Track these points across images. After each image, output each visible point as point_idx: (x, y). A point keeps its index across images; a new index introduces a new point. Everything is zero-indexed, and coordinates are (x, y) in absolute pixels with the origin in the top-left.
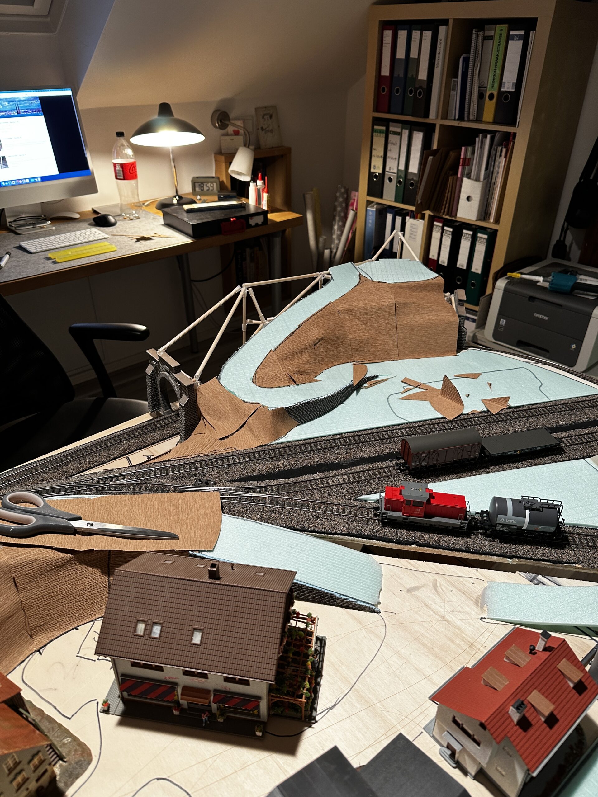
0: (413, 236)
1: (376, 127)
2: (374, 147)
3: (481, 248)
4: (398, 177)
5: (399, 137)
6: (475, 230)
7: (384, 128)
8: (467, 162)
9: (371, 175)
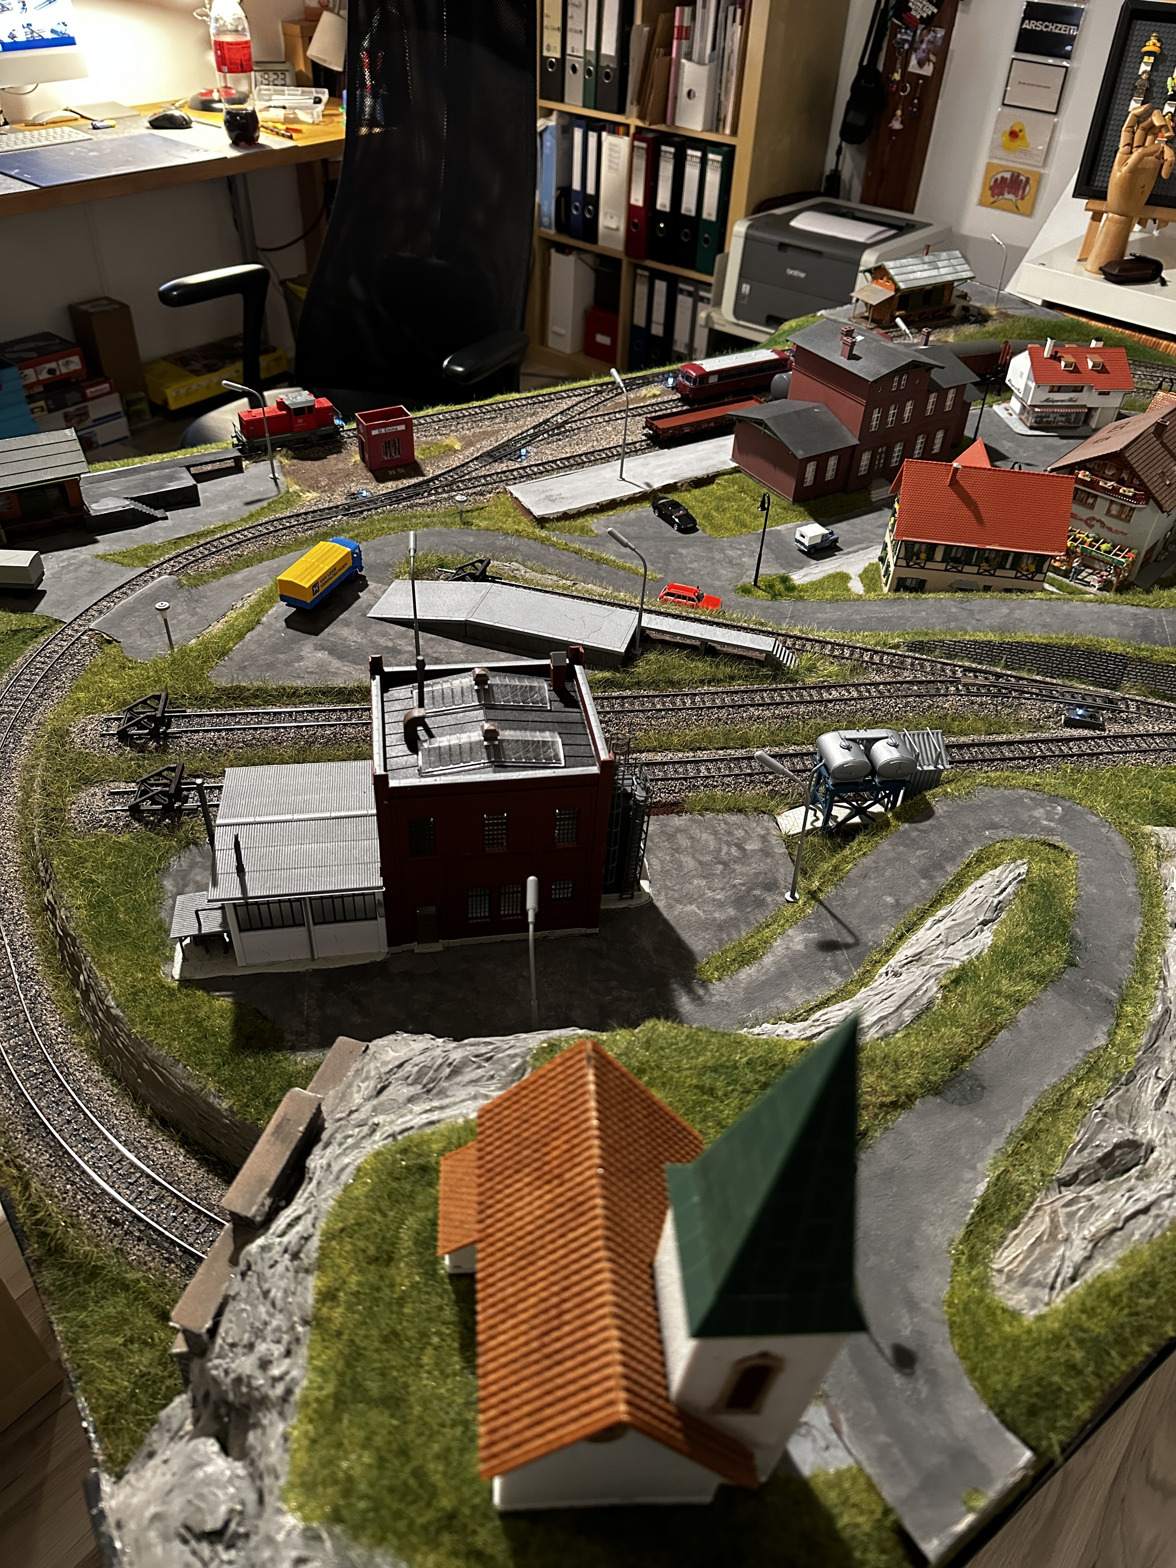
0: (614, 166)
2: (546, 12)
3: (713, 178)
4: (587, 63)
6: (704, 145)
8: (687, 33)
9: (544, 62)
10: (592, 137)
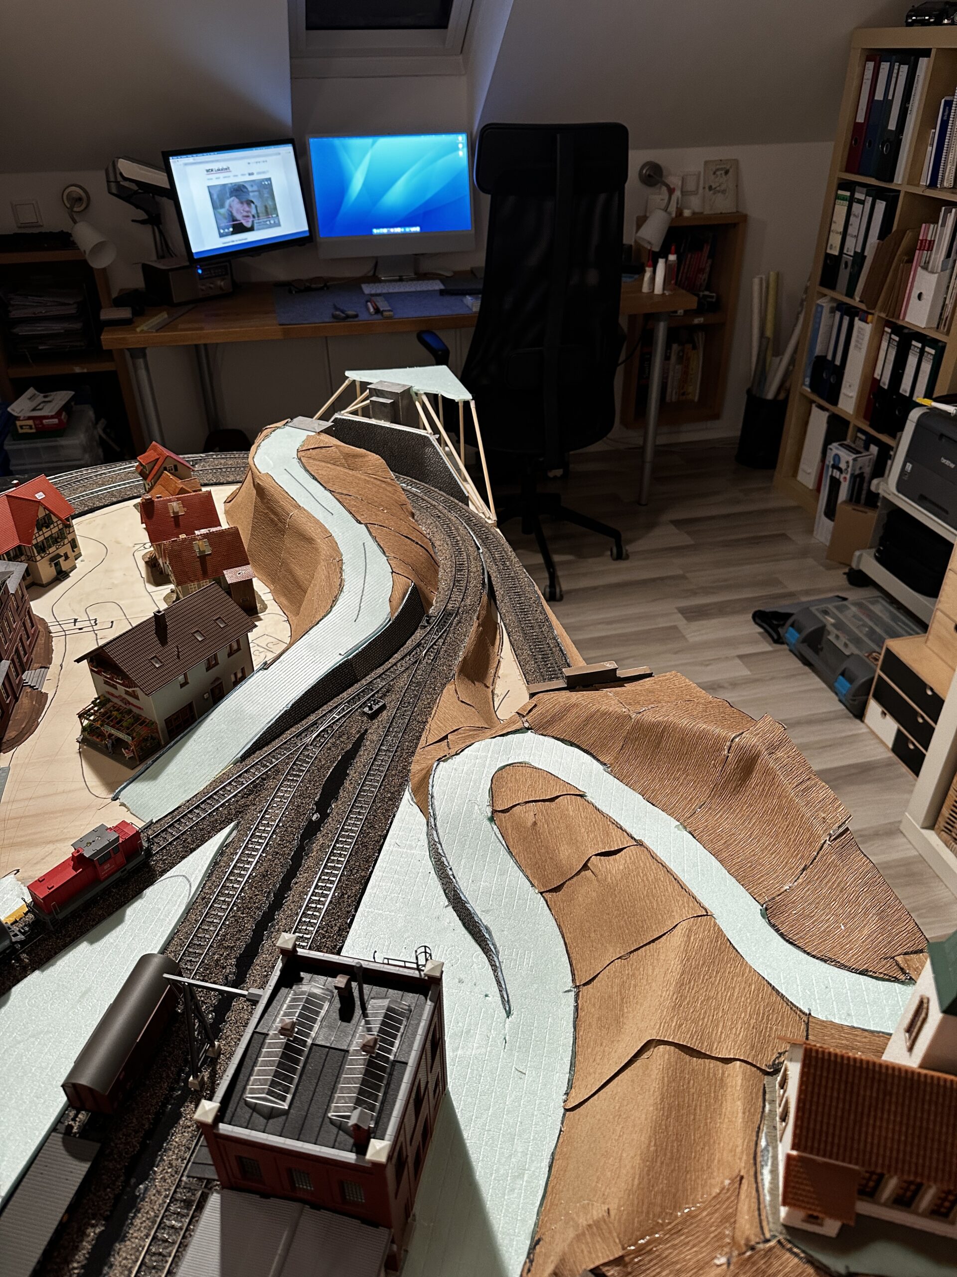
0: (859, 345)
1: (840, 192)
2: (834, 219)
3: (926, 367)
4: (853, 261)
5: (862, 206)
6: (923, 340)
7: (848, 194)
8: (928, 246)
9: (826, 257)
10: (846, 320)
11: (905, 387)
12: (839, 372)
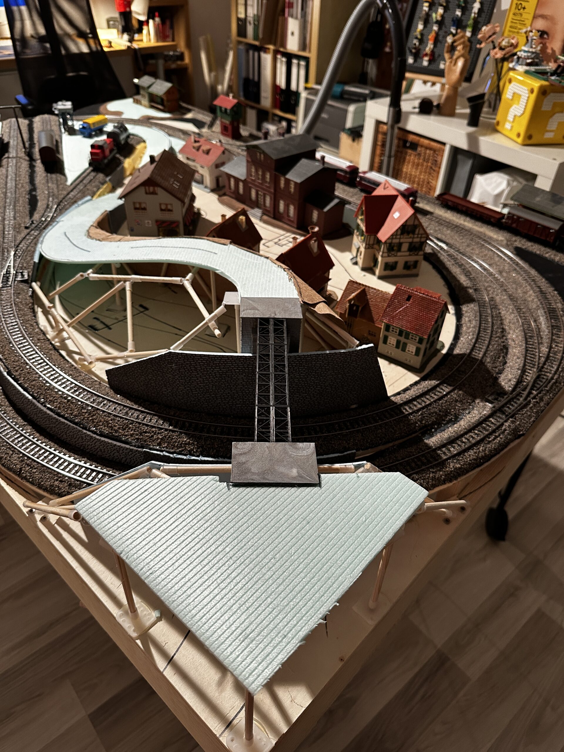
3: (302, 72)
4: (254, 20)
6: (299, 57)
8: (290, 5)
9: (239, 19)
10: (256, 54)
11: (293, 87)
12: (257, 85)
